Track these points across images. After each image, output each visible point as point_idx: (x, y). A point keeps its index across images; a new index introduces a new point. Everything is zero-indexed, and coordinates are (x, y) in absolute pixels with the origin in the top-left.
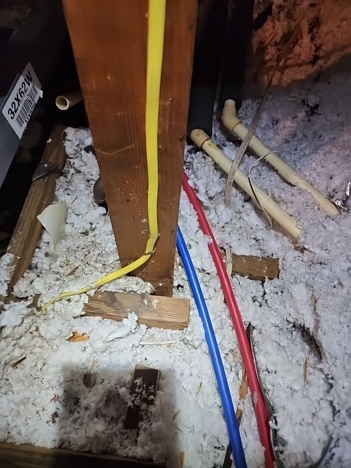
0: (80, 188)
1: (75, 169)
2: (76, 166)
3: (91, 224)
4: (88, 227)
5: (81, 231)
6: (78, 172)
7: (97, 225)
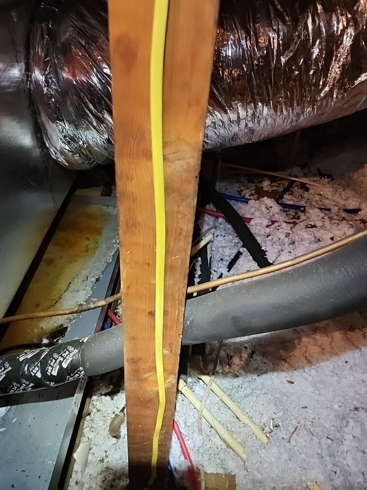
0: (100, 425)
1: (97, 409)
2: (97, 407)
3: (106, 452)
4: (104, 454)
5: (99, 459)
6: (99, 411)
7: (110, 452)
